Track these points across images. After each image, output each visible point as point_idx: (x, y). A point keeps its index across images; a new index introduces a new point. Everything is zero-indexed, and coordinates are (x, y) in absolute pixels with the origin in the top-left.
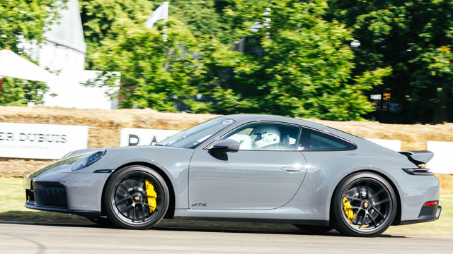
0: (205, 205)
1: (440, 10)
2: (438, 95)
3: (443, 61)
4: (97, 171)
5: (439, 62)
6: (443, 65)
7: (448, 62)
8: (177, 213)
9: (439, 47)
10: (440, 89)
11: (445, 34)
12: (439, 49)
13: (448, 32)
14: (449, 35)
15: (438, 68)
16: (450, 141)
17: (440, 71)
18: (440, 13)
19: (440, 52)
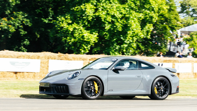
0: (112, 90)
1: (3, 3)
2: (2, 38)
3: (4, 24)
4: (79, 79)
5: (3, 24)
6: (4, 26)
7: (6, 24)
8: (105, 94)
9: (3, 18)
10: (3, 36)
11: (5, 13)
12: (2, 19)
13: (6, 12)
14: (7, 13)
15: (2, 27)
16: (7, 58)
17: (3, 28)
18: (3, 4)
19: (3, 20)
